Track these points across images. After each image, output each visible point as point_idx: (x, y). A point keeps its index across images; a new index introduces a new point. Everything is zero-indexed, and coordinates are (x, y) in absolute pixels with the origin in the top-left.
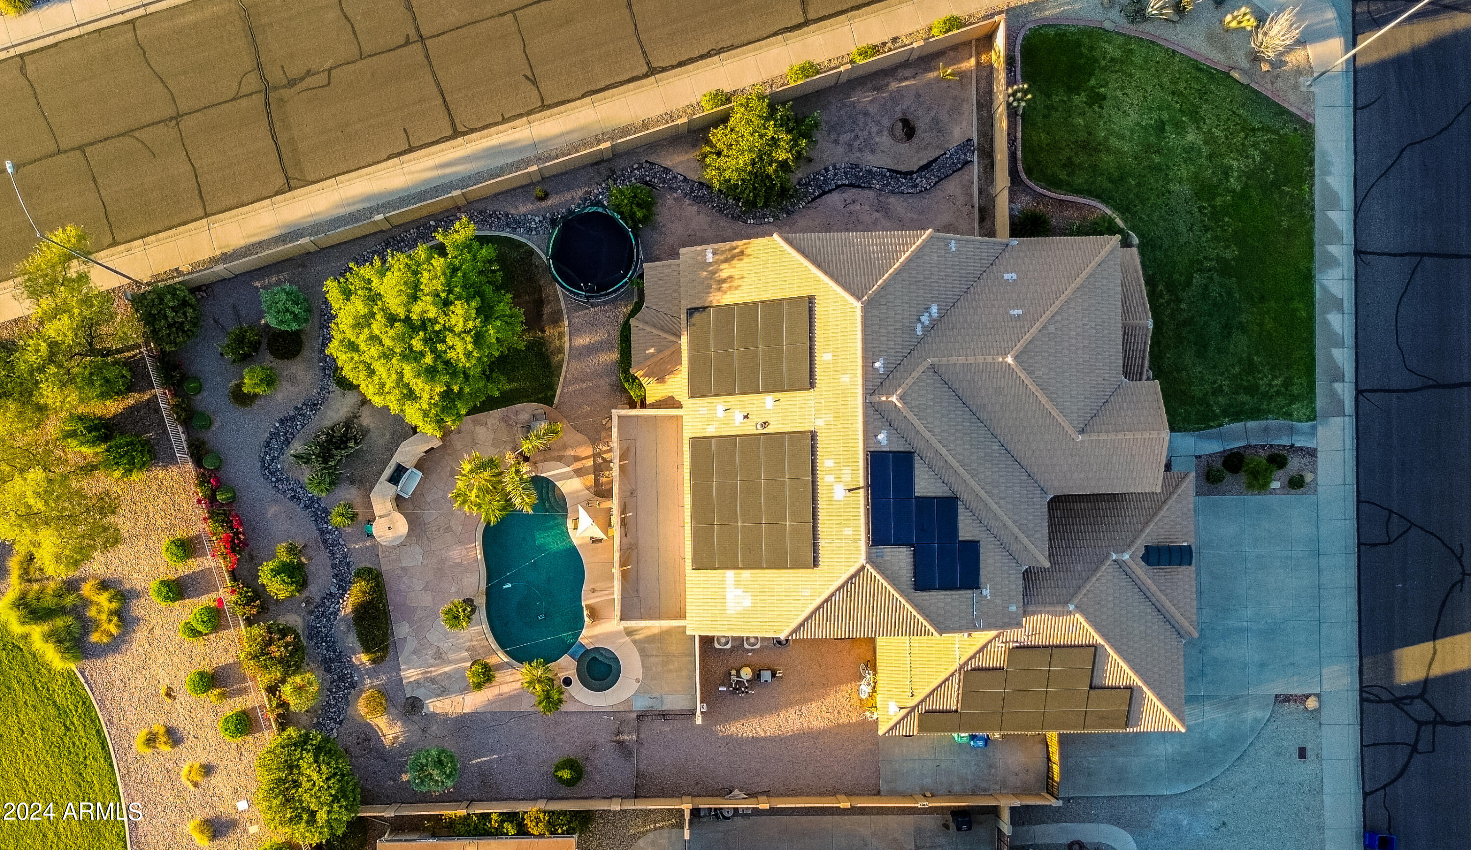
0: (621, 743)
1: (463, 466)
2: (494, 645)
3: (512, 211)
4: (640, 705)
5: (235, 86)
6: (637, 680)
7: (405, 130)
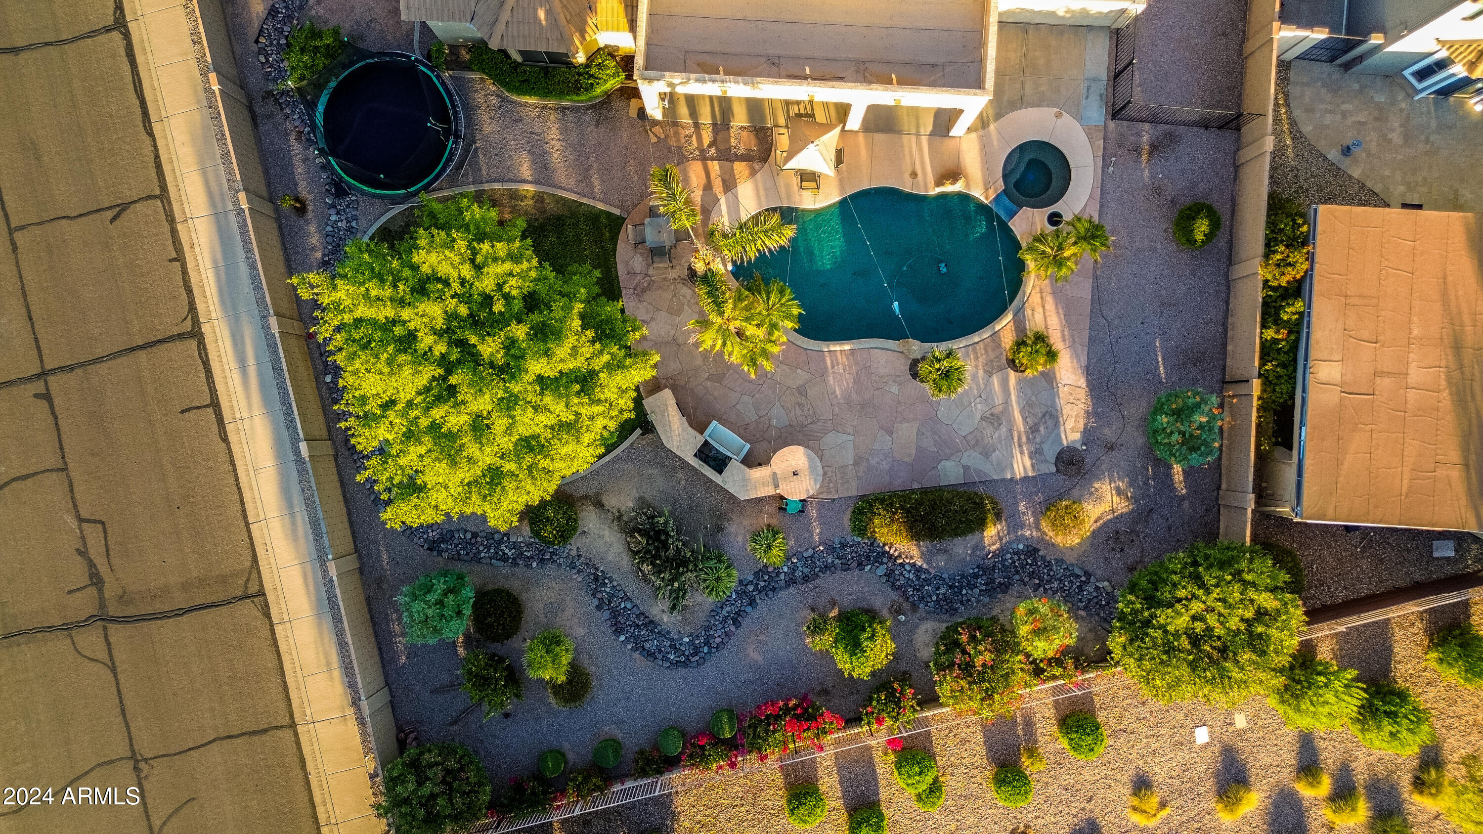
0: (1154, 148)
1: (707, 345)
2: (986, 333)
3: (319, 255)
4: (1096, 113)
5: (96, 668)
6: (1058, 115)
7: (183, 412)
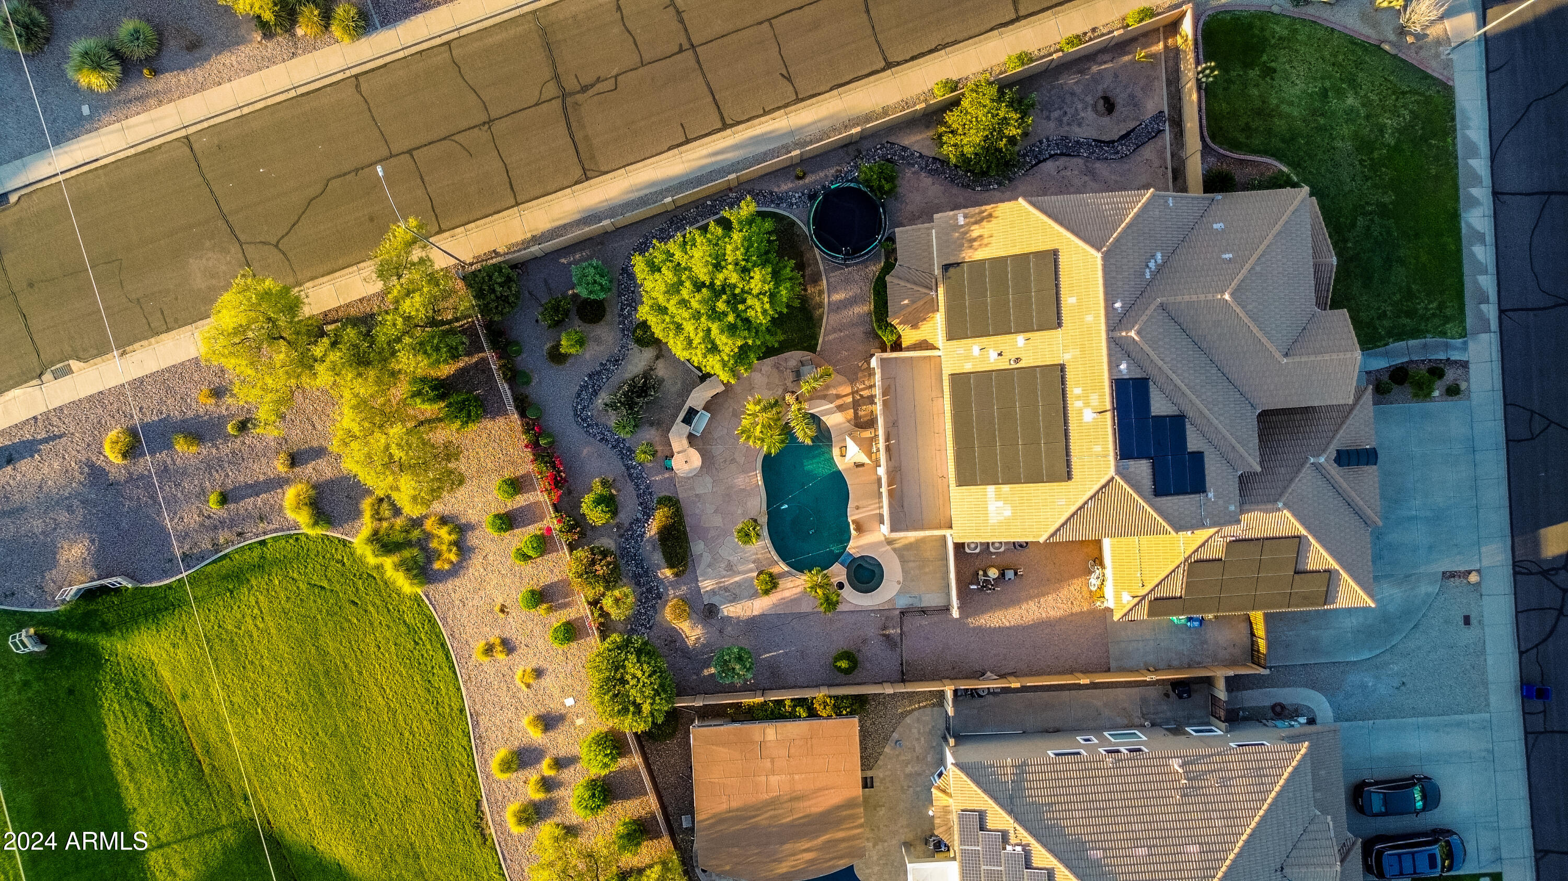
0: (887, 637)
1: (748, 406)
2: (776, 557)
3: (776, 190)
4: (902, 603)
5: (537, 93)
6: (899, 583)
7: (682, 125)
